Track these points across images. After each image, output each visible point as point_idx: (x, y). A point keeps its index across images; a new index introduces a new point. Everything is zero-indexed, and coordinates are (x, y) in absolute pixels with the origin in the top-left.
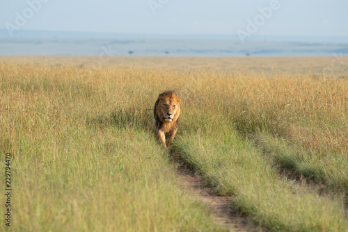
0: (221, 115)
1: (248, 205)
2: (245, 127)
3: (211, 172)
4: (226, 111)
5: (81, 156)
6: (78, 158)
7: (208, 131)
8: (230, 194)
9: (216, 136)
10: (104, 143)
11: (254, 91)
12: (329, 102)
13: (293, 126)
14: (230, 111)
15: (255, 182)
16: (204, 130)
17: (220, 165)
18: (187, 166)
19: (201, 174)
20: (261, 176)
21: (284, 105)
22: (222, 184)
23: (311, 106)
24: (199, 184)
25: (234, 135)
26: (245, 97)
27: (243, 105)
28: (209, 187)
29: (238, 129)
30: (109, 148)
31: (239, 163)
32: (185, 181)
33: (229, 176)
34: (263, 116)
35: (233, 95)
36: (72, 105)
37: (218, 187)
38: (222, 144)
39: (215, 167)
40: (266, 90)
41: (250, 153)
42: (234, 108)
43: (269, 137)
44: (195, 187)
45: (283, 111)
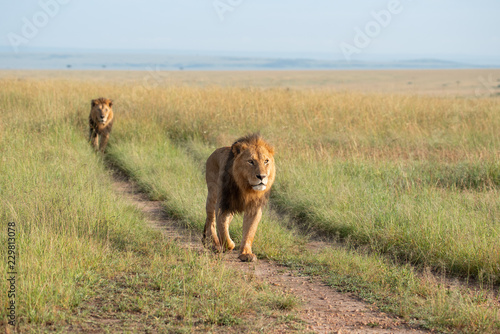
0: (154, 124)
1: (180, 208)
2: (178, 136)
3: (145, 179)
4: (159, 120)
5: (19, 164)
6: (16, 166)
7: (143, 140)
8: (163, 198)
9: (150, 144)
10: (41, 151)
11: (187, 102)
12: (256, 112)
13: (223, 135)
14: (164, 120)
15: (186, 187)
16: (139, 139)
17: (153, 172)
18: (121, 173)
19: (135, 180)
20: (192, 182)
21: (214, 115)
22: (155, 190)
23: (240, 116)
24: (133, 190)
25: (167, 143)
26: (178, 108)
27: (176, 115)
28: (143, 192)
29: (171, 137)
30: (47, 157)
31: (172, 169)
32: (120, 187)
33: (163, 183)
34: (195, 126)
35: (167, 104)
36: (10, 115)
37: (152, 193)
38: (156, 152)
39: (148, 174)
40: (198, 101)
41: (182, 160)
42: (167, 118)
43: (200, 145)
44: (130, 192)
45: (214, 121)
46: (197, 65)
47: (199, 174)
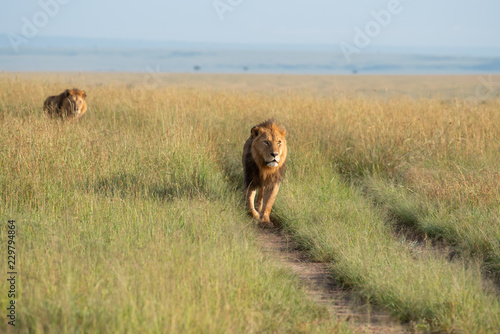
0: (317, 152)
1: (353, 273)
2: (350, 169)
3: (303, 230)
4: (323, 146)
5: (128, 207)
6: (124, 210)
7: (300, 175)
8: (329, 259)
9: (310, 181)
11: (363, 121)
12: (464, 136)
13: (414, 169)
14: (330, 147)
15: (362, 243)
16: (295, 173)
19: (289, 232)
20: (370, 236)
21: (402, 140)
22: (318, 246)
23: (440, 141)
24: (287, 246)
25: (334, 180)
26: (351, 128)
27: (348, 140)
28: (301, 250)
29: (340, 172)
31: (342, 217)
32: (268, 241)
33: (329, 238)
34: (374, 155)
35: (334, 126)
36: (116, 138)
37: (313, 250)
38: (319, 192)
39: (308, 223)
40: (379, 120)
41: (355, 203)
42: (335, 143)
43: (382, 183)
44: (282, 250)
45: (402, 148)
46: (377, 68)
47: (381, 224)
